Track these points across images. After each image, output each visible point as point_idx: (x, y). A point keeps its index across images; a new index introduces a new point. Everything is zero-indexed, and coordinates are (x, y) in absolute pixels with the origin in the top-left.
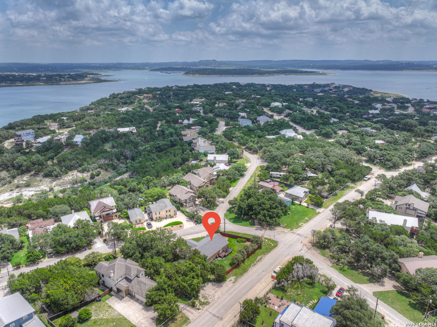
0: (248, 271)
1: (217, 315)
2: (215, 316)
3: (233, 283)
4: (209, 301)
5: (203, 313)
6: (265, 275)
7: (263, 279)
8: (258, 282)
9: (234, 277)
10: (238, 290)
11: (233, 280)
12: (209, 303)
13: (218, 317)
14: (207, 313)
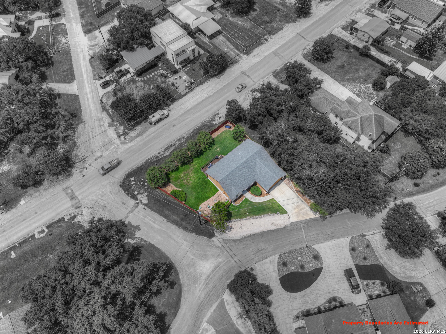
0: (193, 130)
1: (246, 76)
2: (248, 76)
3: (218, 114)
4: (251, 93)
5: (259, 80)
6: (176, 119)
7: (181, 114)
8: (188, 111)
9: (214, 123)
10: (216, 103)
11: (217, 118)
12: (251, 91)
13: (246, 74)
14: (255, 80)
